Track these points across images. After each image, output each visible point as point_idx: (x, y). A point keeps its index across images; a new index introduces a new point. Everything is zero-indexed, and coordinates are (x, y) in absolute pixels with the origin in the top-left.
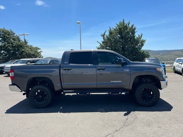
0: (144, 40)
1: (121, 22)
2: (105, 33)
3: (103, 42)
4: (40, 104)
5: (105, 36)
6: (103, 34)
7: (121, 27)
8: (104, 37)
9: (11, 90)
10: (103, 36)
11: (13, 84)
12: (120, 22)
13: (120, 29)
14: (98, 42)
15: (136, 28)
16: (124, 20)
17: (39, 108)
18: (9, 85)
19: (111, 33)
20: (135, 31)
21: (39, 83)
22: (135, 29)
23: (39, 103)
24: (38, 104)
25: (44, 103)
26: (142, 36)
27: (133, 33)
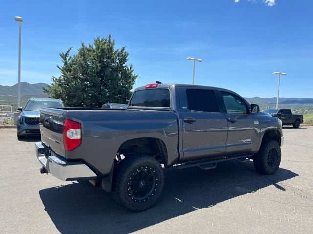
0: (135, 75)
1: (100, 39)
2: (68, 52)
5: (68, 58)
6: (65, 54)
8: (66, 59)
10: (64, 56)
12: (98, 38)
14: (58, 67)
15: (128, 54)
16: (110, 36)
19: (82, 54)
20: (127, 59)
22: (126, 55)
26: (131, 68)
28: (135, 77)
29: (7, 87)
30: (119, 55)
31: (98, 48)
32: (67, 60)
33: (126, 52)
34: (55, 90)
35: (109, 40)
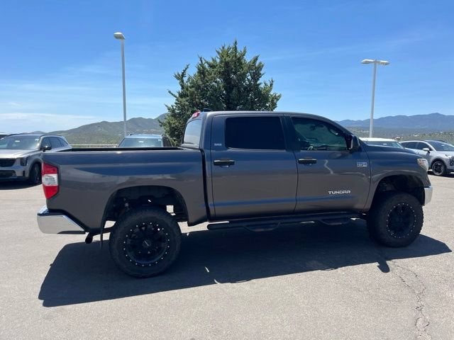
0: (277, 95)
1: (226, 48)
2: (184, 71)
3: (182, 95)
4: (146, 266)
5: (185, 79)
6: (181, 74)
7: (228, 59)
8: (183, 81)
9: (44, 229)
10: (180, 77)
11: (52, 211)
12: (223, 48)
13: (227, 64)
14: (170, 92)
15: (263, 66)
16: (236, 43)
17: (144, 277)
18: (39, 215)
19: (202, 72)
20: (261, 72)
21: (127, 205)
22: (260, 68)
23: (143, 263)
24: (139, 265)
25: (160, 261)
26: (271, 85)
27: (256, 76)
28: (277, 98)
29: (150, 120)
30: (250, 68)
31: (221, 62)
32: (185, 82)
33: (260, 63)
34: (169, 123)
35: (236, 48)
